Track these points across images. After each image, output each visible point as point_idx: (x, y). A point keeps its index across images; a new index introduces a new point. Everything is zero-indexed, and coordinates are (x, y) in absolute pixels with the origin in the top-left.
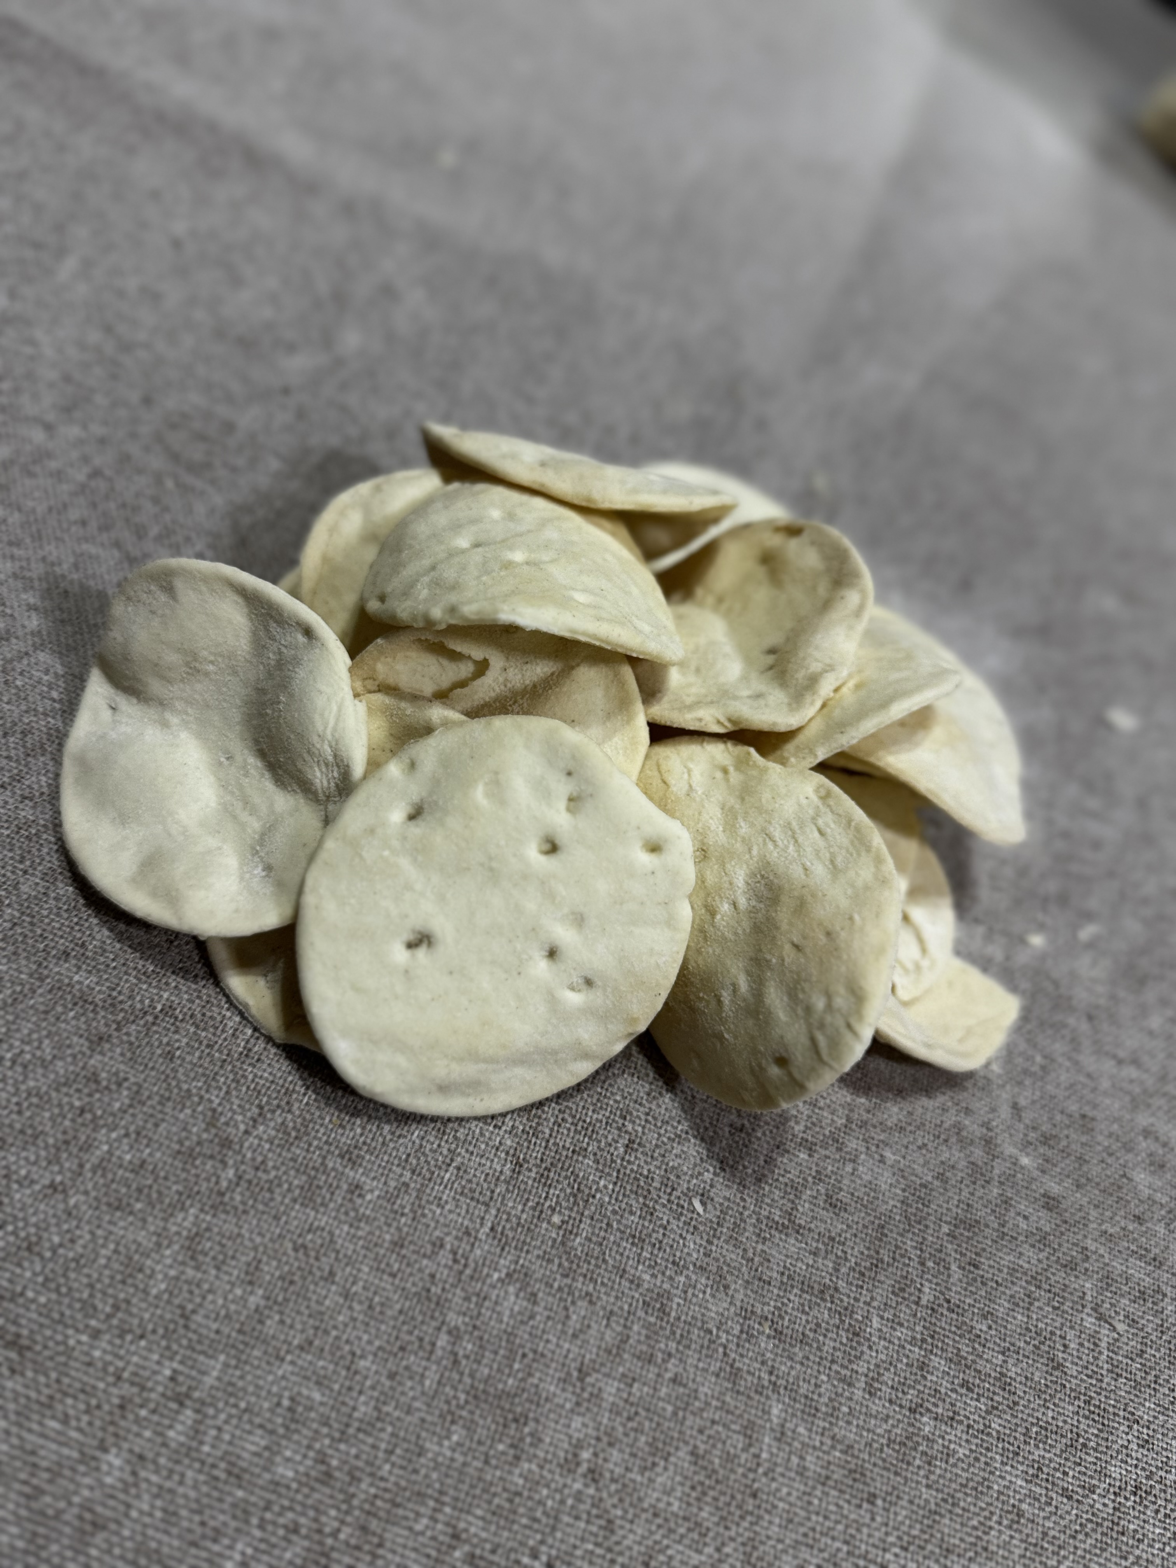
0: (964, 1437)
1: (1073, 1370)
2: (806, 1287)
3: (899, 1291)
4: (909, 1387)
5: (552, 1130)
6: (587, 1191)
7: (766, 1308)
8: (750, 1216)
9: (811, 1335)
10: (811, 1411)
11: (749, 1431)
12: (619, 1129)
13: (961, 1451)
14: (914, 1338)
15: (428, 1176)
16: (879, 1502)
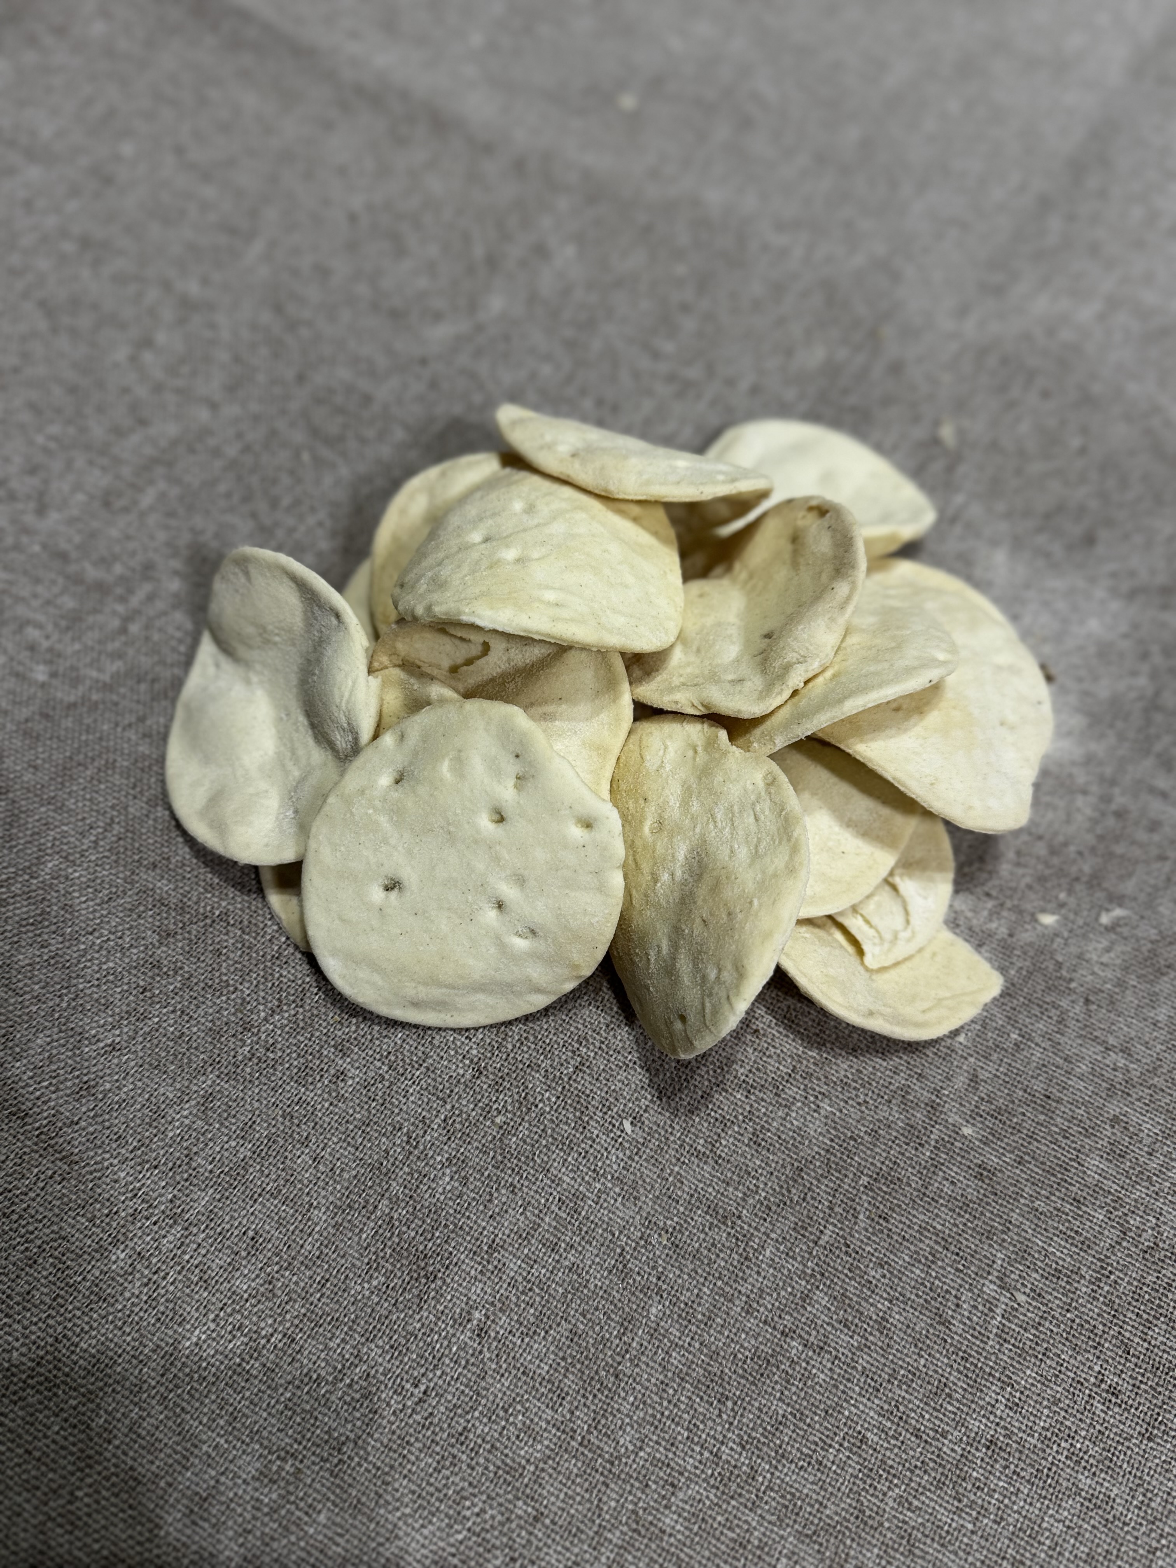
0: (829, 1365)
1: (958, 1327)
2: (712, 1209)
3: (800, 1228)
4: (787, 1313)
5: (514, 1046)
6: (532, 1100)
7: (669, 1222)
8: (674, 1142)
9: (705, 1252)
10: (686, 1317)
11: (627, 1323)
12: (574, 1052)
13: (822, 1376)
14: (803, 1272)
15: (401, 1071)
16: (729, 1404)
